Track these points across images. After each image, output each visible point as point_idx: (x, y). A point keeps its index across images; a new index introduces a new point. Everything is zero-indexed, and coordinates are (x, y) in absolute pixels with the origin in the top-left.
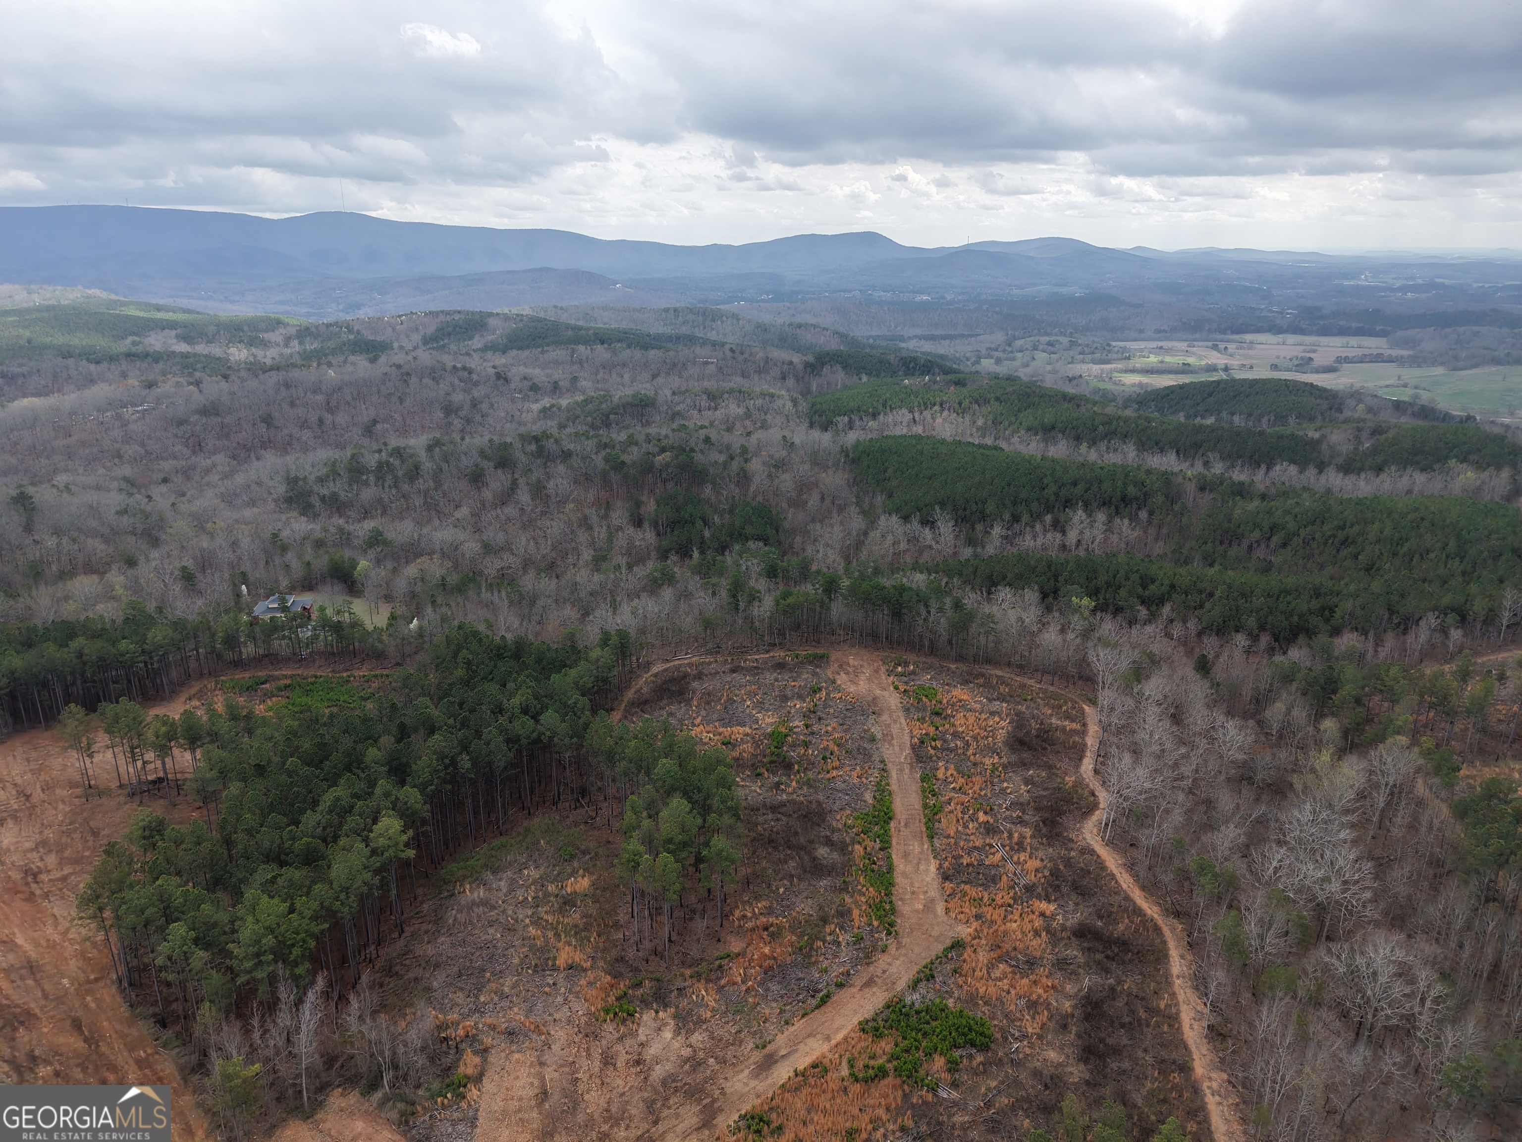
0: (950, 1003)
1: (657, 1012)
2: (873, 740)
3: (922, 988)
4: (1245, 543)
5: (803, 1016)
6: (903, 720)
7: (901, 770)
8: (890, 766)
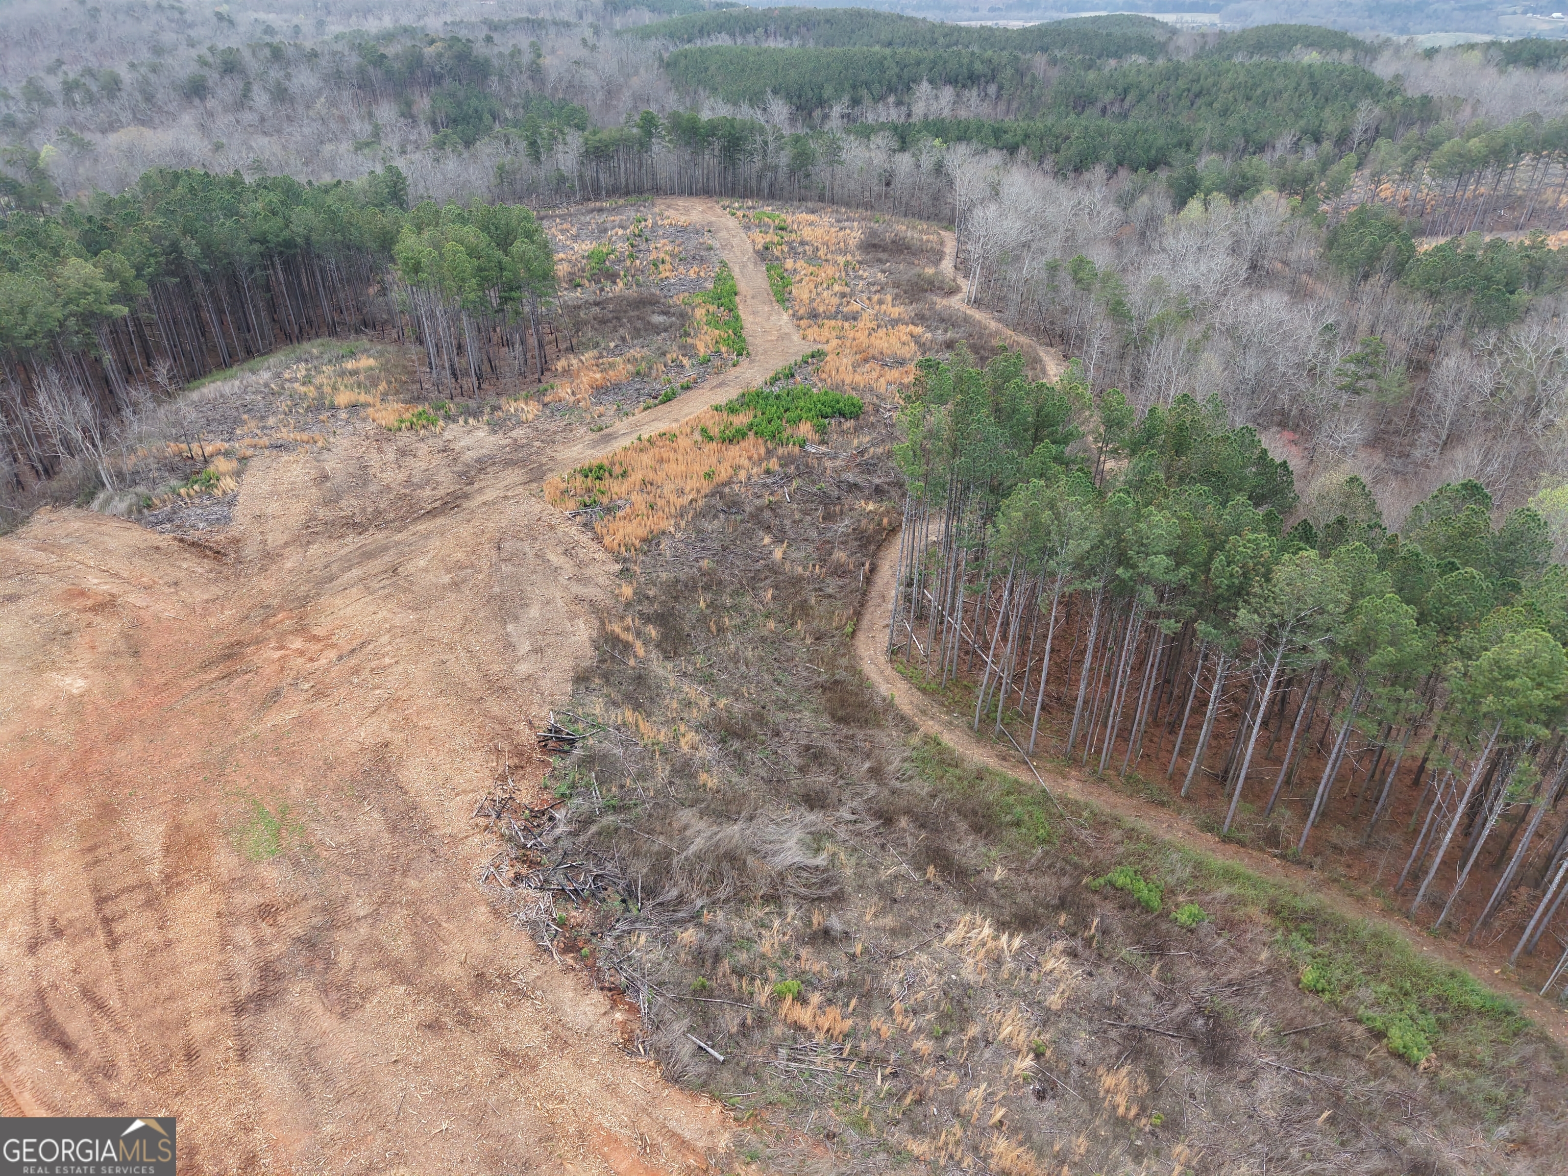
0: (815, 390)
1: (466, 422)
2: (710, 248)
3: (781, 383)
4: (1099, 105)
5: (645, 409)
6: (743, 235)
7: (744, 266)
8: (731, 265)
